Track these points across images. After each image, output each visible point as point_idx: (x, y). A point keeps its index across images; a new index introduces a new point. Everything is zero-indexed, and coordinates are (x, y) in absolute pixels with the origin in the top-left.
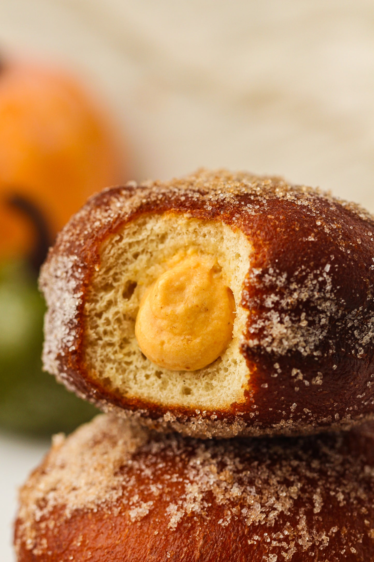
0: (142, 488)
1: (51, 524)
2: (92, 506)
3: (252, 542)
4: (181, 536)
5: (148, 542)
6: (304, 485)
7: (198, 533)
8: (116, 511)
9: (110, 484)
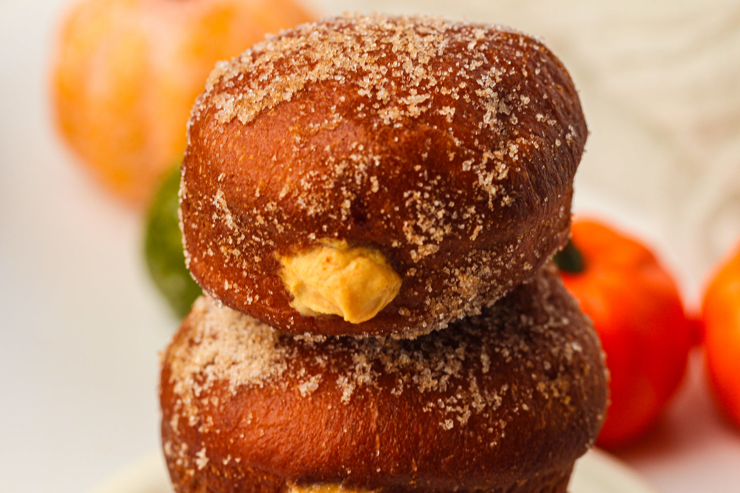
0: (307, 360)
1: (215, 402)
2: (258, 382)
3: (427, 409)
4: (355, 409)
5: (322, 417)
6: (469, 344)
7: (372, 404)
8: (284, 386)
9: (273, 357)
